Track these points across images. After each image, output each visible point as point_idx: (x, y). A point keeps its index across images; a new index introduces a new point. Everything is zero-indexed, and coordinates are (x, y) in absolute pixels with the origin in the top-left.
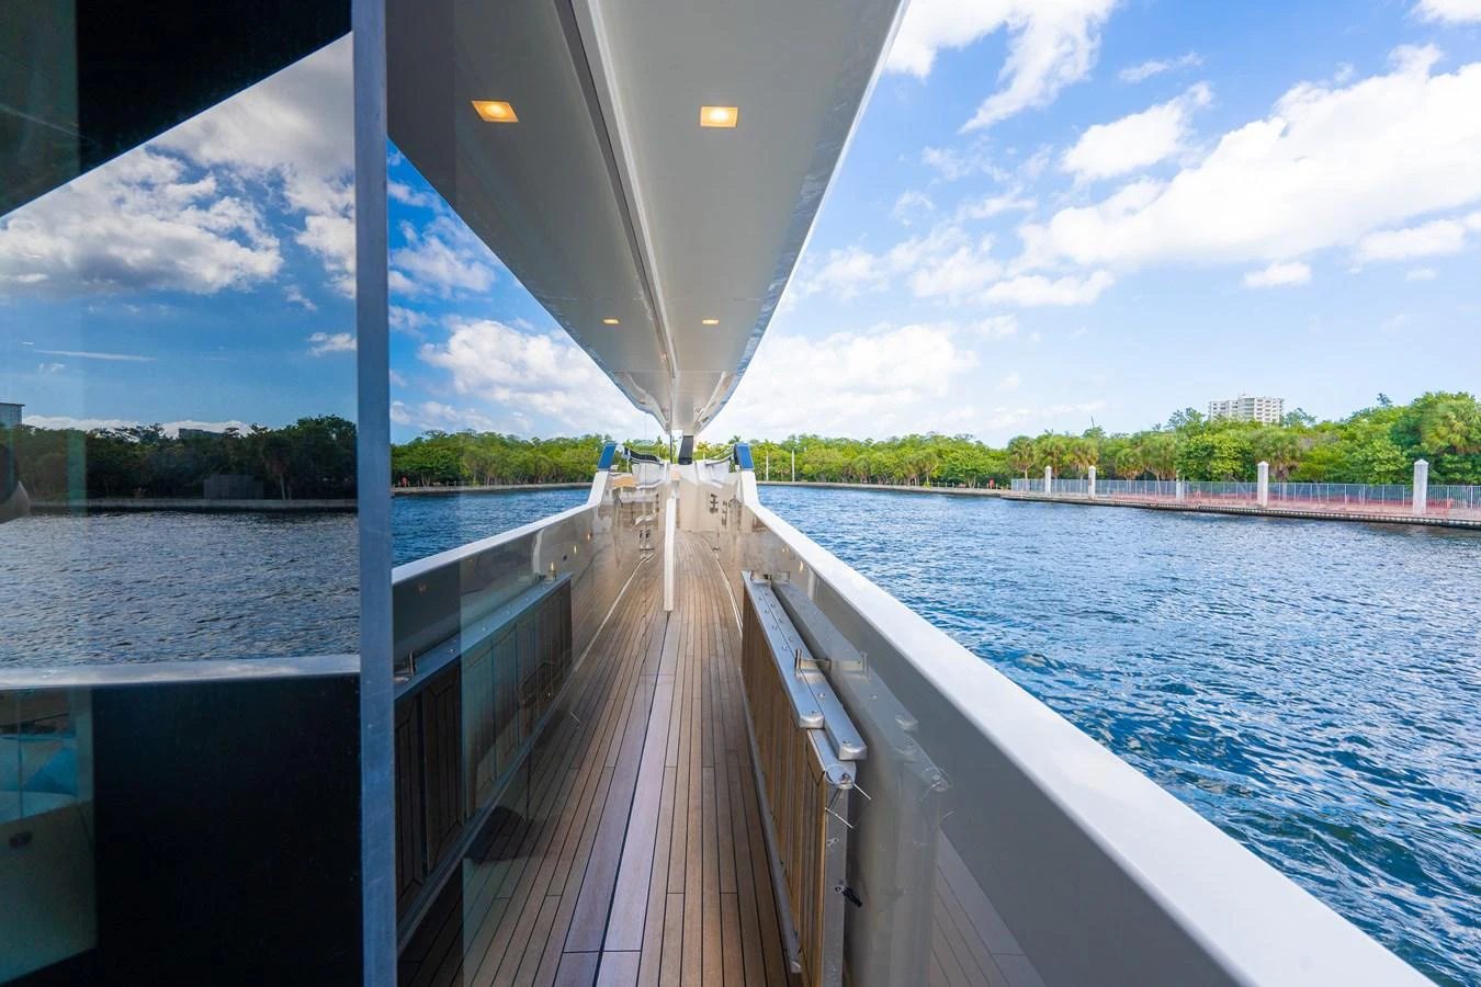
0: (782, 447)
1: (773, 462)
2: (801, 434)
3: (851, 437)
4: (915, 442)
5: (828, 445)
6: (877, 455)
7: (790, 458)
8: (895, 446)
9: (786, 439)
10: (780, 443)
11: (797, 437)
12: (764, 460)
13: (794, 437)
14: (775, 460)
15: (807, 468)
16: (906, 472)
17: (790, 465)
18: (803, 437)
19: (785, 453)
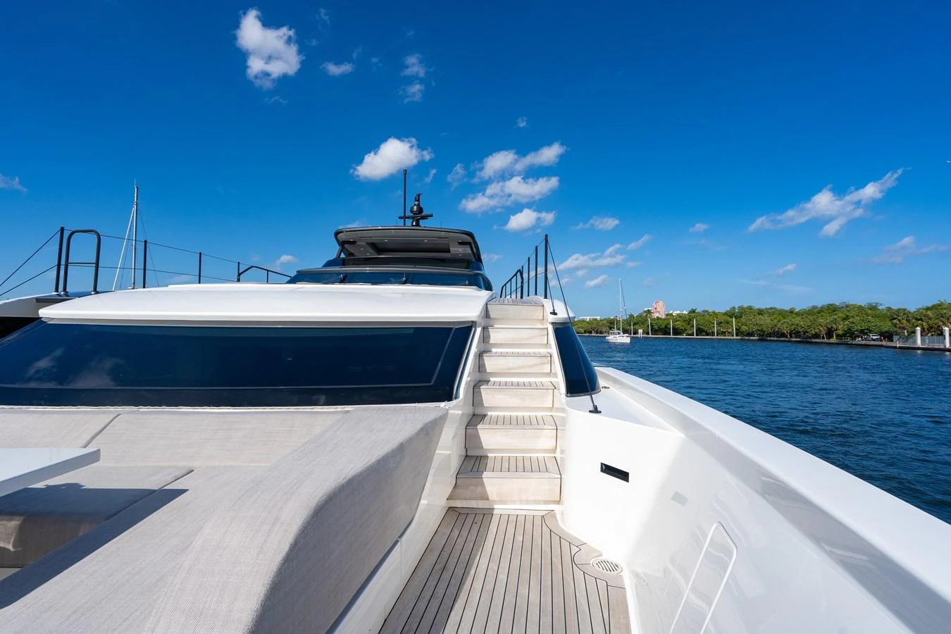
0: (725, 314)
1: (719, 324)
2: (739, 305)
3: (779, 307)
4: (832, 309)
5: (761, 312)
6: (797, 320)
7: (732, 322)
8: (815, 312)
9: (729, 309)
10: (724, 312)
11: (736, 307)
12: (714, 324)
13: (734, 308)
14: (721, 323)
15: (744, 328)
16: (817, 331)
17: (732, 326)
18: (741, 308)
19: (728, 318)
